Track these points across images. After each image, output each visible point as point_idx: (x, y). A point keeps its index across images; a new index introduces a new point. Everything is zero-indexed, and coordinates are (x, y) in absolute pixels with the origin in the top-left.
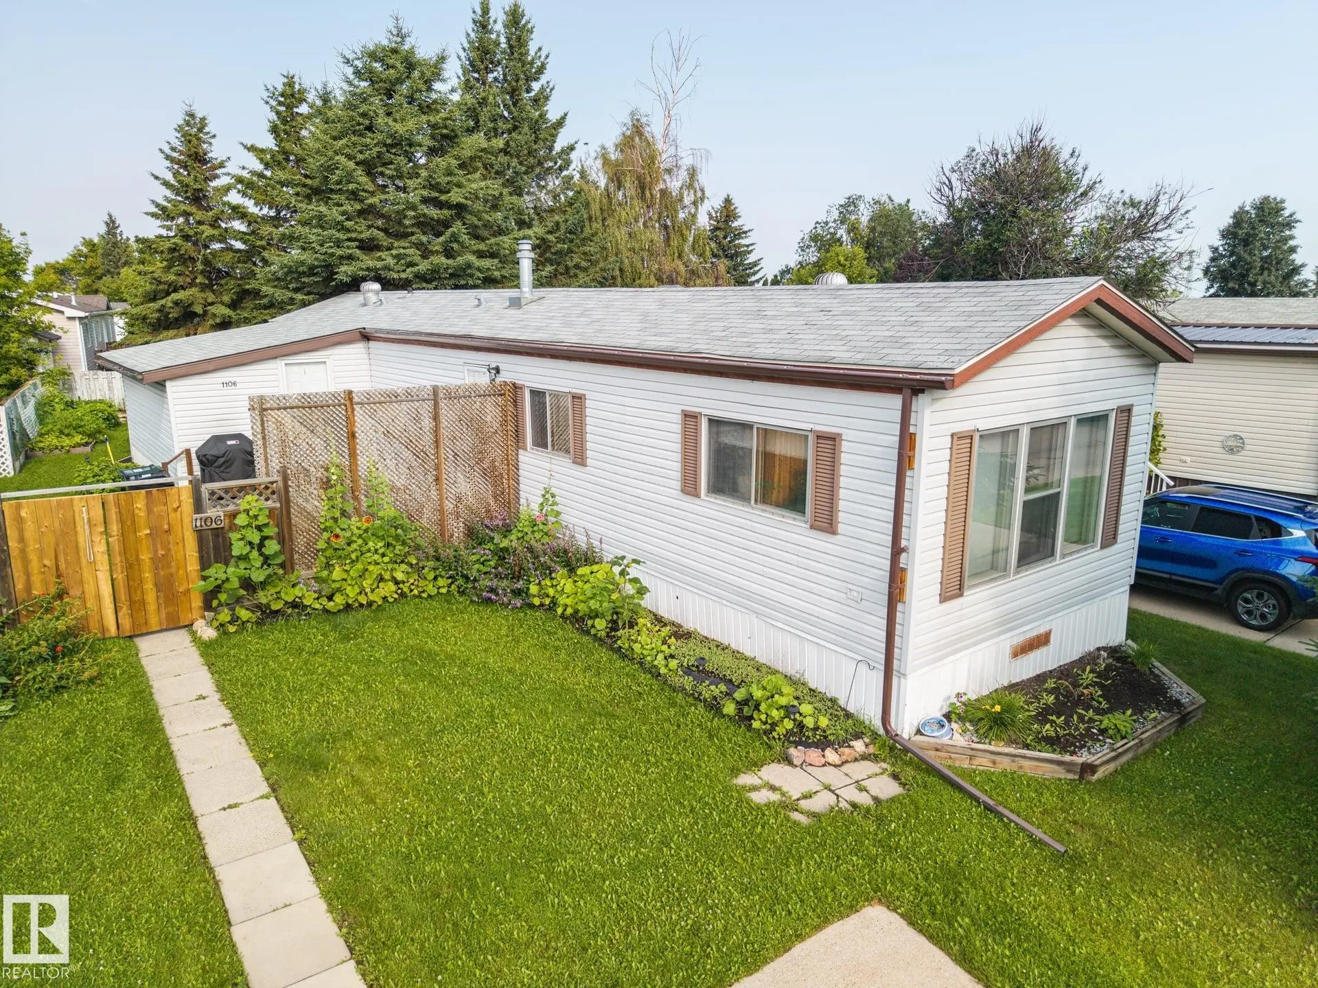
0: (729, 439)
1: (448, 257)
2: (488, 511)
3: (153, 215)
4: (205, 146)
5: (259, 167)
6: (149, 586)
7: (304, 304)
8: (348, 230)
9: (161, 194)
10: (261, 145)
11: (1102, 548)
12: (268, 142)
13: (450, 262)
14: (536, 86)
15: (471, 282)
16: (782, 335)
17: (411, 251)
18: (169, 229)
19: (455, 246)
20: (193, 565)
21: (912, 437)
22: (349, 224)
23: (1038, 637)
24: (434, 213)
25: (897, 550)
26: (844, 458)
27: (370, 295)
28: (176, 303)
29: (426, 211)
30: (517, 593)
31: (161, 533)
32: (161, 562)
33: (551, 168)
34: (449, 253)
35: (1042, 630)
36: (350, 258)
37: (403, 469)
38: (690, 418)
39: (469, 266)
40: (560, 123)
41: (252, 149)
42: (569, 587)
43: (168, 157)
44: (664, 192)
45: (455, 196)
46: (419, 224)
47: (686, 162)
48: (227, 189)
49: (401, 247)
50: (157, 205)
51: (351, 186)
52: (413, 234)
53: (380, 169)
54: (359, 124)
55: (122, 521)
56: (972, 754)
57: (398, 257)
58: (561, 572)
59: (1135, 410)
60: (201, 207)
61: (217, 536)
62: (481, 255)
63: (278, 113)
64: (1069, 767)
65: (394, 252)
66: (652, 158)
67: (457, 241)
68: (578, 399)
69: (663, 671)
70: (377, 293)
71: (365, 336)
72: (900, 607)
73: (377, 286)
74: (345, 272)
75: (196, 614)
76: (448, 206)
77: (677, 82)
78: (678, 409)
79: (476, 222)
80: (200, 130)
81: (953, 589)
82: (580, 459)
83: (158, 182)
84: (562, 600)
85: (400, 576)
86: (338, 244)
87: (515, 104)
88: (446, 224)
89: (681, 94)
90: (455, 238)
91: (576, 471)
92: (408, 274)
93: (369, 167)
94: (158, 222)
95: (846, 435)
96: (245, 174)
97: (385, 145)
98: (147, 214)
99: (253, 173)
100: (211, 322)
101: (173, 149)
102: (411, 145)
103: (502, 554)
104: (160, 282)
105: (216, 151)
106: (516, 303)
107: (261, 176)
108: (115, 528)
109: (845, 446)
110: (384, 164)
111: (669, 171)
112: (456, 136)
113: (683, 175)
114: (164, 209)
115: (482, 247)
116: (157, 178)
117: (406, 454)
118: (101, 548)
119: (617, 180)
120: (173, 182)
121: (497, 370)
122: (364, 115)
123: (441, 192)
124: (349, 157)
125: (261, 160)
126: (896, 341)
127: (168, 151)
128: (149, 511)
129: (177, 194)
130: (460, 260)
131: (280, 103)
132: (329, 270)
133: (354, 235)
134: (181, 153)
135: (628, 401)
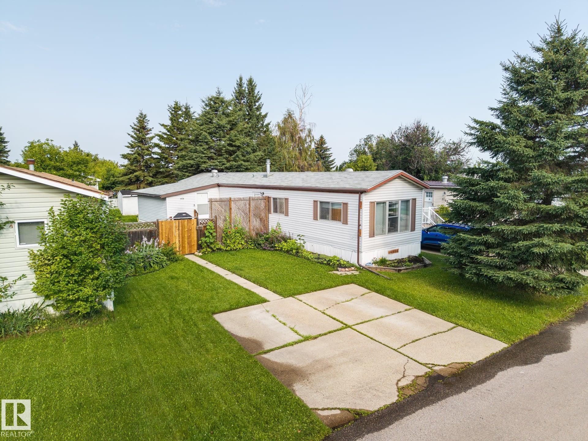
0: (325, 206)
1: (235, 162)
2: (261, 230)
3: (128, 147)
4: (146, 124)
5: (165, 131)
6: (186, 243)
7: (188, 176)
8: (204, 153)
9: (130, 139)
10: (166, 124)
11: (411, 231)
12: (168, 123)
13: (236, 163)
14: (257, 104)
15: (242, 170)
16: (336, 183)
17: (224, 160)
18: (133, 151)
19: (237, 159)
20: (196, 239)
21: (361, 202)
22: (205, 152)
23: (395, 250)
24: (231, 149)
25: (359, 225)
26: (349, 208)
27: (214, 174)
28: (136, 176)
29: (229, 148)
30: (272, 247)
31: (190, 230)
32: (189, 237)
33: (262, 131)
34: (235, 160)
35: (396, 248)
36: (205, 162)
37: (242, 217)
38: (315, 202)
39: (242, 164)
40: (265, 116)
41: (163, 125)
42: (285, 244)
43: (133, 128)
44: (300, 138)
45: (237, 143)
46: (226, 152)
47: (308, 127)
48: (152, 138)
49: (220, 159)
50: (130, 144)
51: (206, 140)
52: (224, 155)
53: (214, 135)
54: (207, 121)
55: (182, 227)
56: (376, 269)
57: (220, 162)
58: (283, 242)
59: (417, 200)
60: (143, 144)
61: (201, 232)
62: (244, 161)
63: (172, 114)
64: (396, 270)
65: (219, 160)
66: (296, 126)
67: (238, 157)
68: (287, 199)
69: (310, 258)
70: (216, 173)
71: (219, 186)
72: (360, 238)
73: (216, 171)
74: (203, 166)
75: (195, 250)
76: (235, 146)
77: (304, 101)
78: (313, 200)
79: (243, 151)
80: (144, 119)
81: (372, 235)
82: (287, 215)
83: (130, 136)
84: (284, 247)
85: (243, 243)
86: (202, 158)
87: (251, 110)
88: (234, 152)
89: (306, 104)
90: (237, 156)
91: (286, 218)
92: (223, 167)
93: (210, 134)
94: (129, 149)
95: (349, 203)
96: (160, 134)
97: (216, 127)
98: (126, 146)
99: (164, 133)
100: (146, 183)
101: (135, 125)
102: (223, 128)
103: (267, 239)
104: (130, 169)
105: (149, 126)
106: (266, 176)
107: (165, 134)
108: (180, 228)
109: (349, 205)
110: (215, 133)
111: (301, 130)
112: (237, 124)
113: (306, 132)
114: (132, 145)
115: (245, 159)
116: (129, 135)
117: (243, 214)
118: (177, 233)
119: (283, 134)
120: (135, 136)
121: (263, 193)
122: (209, 118)
123: (233, 142)
124: (206, 131)
125: (167, 129)
126: (359, 184)
127: (133, 126)
128: (188, 225)
129: (135, 140)
130: (239, 163)
131: (173, 111)
132: (198, 166)
133: (206, 155)
134: (138, 126)
135: (300, 199)
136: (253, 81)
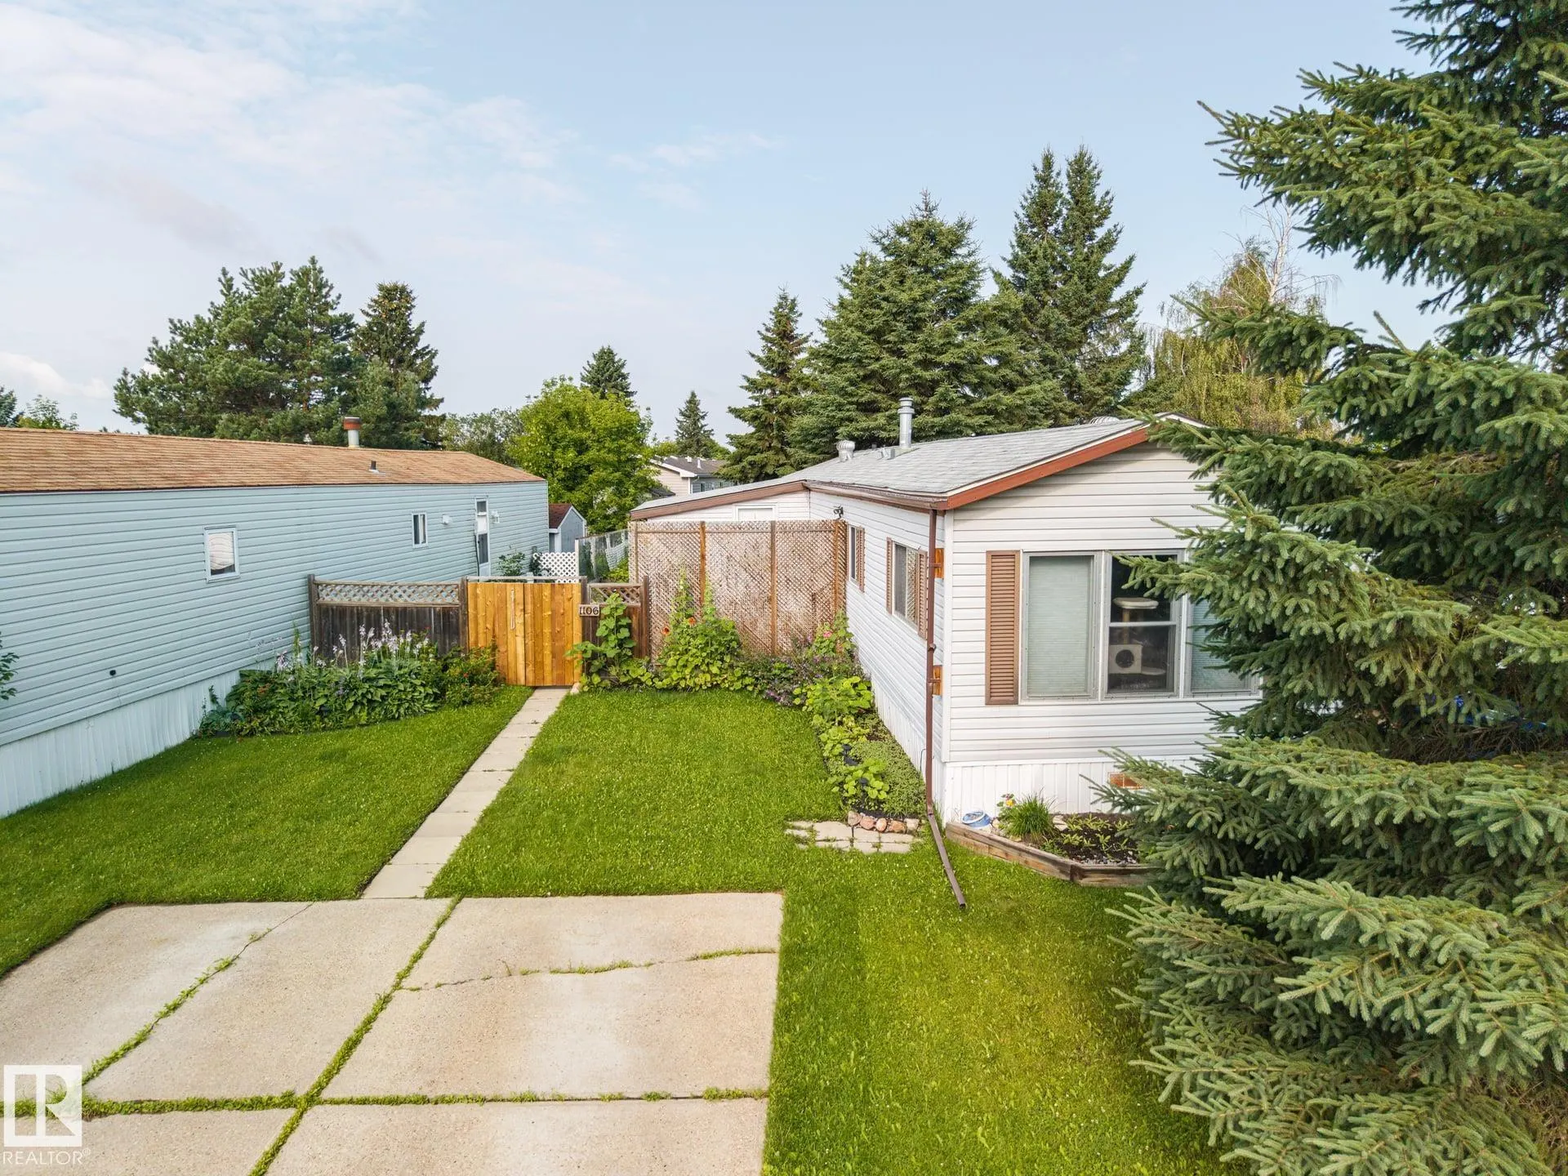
3: (746, 388)
4: (793, 324)
14: (1100, 232)
20: (577, 639)
21: (940, 552)
25: (931, 649)
26: (926, 571)
27: (844, 452)
30: (789, 694)
31: (558, 616)
32: (556, 636)
33: (1114, 316)
37: (742, 587)
38: (889, 544)
40: (1126, 267)
43: (763, 337)
50: (750, 380)
55: (534, 604)
56: (991, 842)
60: (784, 379)
61: (593, 622)
64: (1064, 868)
68: (862, 533)
70: (851, 450)
71: (805, 488)
72: (935, 698)
73: (852, 444)
75: (574, 677)
78: (885, 536)
80: (790, 310)
81: (1002, 694)
82: (862, 586)
91: (861, 597)
94: (749, 394)
98: (740, 387)
105: (801, 329)
106: (895, 455)
109: (926, 561)
114: (755, 382)
116: (753, 356)
117: (746, 576)
118: (520, 620)
120: (765, 358)
121: (842, 511)
129: (767, 369)
134: (774, 332)
135: (875, 533)
136: (1089, 162)
